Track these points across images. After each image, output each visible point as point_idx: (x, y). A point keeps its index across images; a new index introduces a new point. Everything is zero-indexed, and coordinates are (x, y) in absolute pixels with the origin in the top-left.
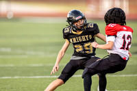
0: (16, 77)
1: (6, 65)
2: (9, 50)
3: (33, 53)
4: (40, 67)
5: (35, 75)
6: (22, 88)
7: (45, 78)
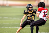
0: (10, 28)
1: (6, 23)
2: (7, 18)
5: (16, 27)
6: (12, 31)
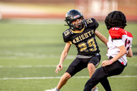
3: (22, 54)
4: (29, 68)
6: (12, 89)
7: (35, 80)
